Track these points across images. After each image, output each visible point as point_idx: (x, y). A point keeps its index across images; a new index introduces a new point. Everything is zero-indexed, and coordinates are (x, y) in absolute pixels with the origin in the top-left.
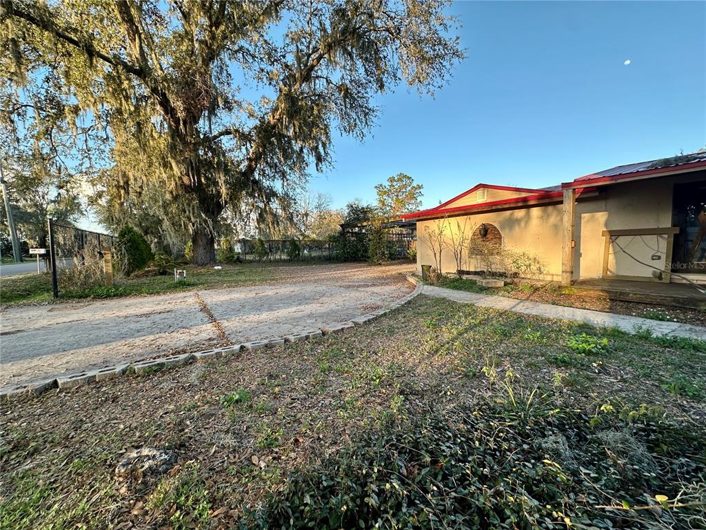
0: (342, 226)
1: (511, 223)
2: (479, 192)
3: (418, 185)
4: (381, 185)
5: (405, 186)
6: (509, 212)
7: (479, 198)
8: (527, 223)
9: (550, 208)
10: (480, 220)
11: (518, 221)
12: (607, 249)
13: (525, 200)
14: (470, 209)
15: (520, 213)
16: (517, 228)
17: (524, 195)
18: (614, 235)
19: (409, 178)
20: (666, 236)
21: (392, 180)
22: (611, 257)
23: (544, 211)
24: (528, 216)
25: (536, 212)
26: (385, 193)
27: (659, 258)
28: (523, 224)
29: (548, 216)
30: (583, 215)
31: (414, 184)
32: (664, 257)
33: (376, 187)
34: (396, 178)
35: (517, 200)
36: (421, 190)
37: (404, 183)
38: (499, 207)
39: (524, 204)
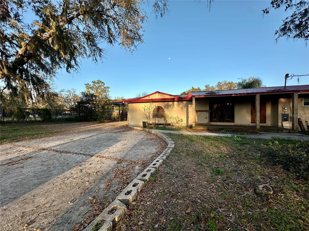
0: (78, 102)
1: (168, 107)
2: (157, 94)
3: (107, 87)
4: (88, 84)
5: (100, 86)
6: (167, 103)
7: (157, 96)
8: (173, 107)
9: (180, 102)
10: (157, 104)
11: (170, 106)
12: (195, 115)
13: (174, 99)
14: (154, 100)
15: (171, 103)
16: (170, 108)
17: (173, 97)
18: (197, 111)
19: (103, 83)
20: (208, 112)
21: (94, 82)
22: (197, 118)
23: (178, 103)
24: (173, 104)
25: (176, 103)
26: (90, 88)
27: (207, 118)
28: (172, 107)
29: (180, 105)
30: (189, 105)
31: (106, 86)
32: (208, 118)
33: (86, 84)
34: (96, 82)
35: (171, 99)
36: (108, 89)
37: (101, 85)
38: (165, 100)
39: (173, 100)
